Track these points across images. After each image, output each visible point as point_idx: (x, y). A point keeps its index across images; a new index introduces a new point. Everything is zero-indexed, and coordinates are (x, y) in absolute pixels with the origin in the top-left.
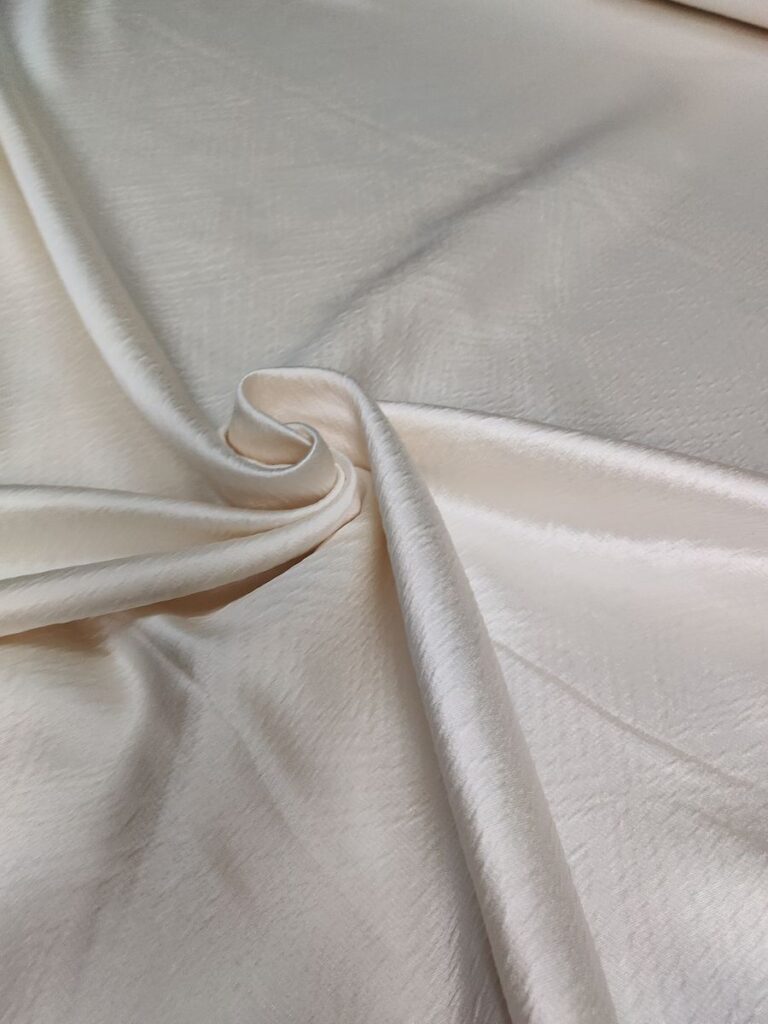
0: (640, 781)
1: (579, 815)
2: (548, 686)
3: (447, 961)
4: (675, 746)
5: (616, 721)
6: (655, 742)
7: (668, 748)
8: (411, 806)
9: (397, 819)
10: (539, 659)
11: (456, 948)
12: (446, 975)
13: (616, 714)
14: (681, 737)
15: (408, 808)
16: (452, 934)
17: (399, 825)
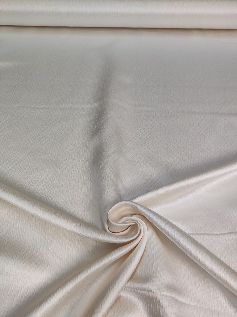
0: (229, 243)
1: (225, 258)
2: (201, 236)
3: (228, 305)
4: (229, 232)
5: (216, 235)
6: (225, 234)
7: (228, 233)
8: (199, 280)
9: (199, 285)
10: (196, 232)
11: (228, 301)
12: (230, 307)
13: (215, 233)
14: (228, 229)
15: (199, 281)
16: (225, 299)
17: (200, 286)
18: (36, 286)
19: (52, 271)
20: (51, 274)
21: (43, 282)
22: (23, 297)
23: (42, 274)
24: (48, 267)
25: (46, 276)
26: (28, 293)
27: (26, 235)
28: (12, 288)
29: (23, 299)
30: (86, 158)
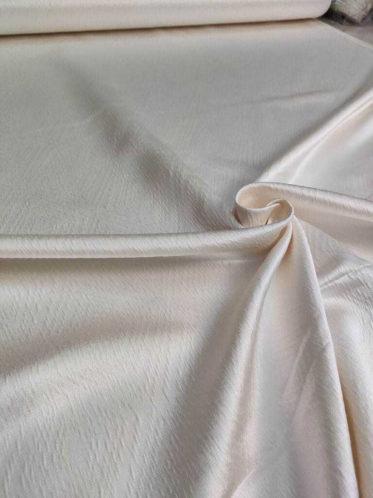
18: (187, 360)
19: (194, 329)
20: (197, 333)
21: (193, 348)
22: (179, 383)
23: (184, 339)
24: (185, 327)
25: (191, 339)
26: (181, 375)
27: (111, 304)
28: (150, 382)
29: (180, 385)
30: (128, 181)
